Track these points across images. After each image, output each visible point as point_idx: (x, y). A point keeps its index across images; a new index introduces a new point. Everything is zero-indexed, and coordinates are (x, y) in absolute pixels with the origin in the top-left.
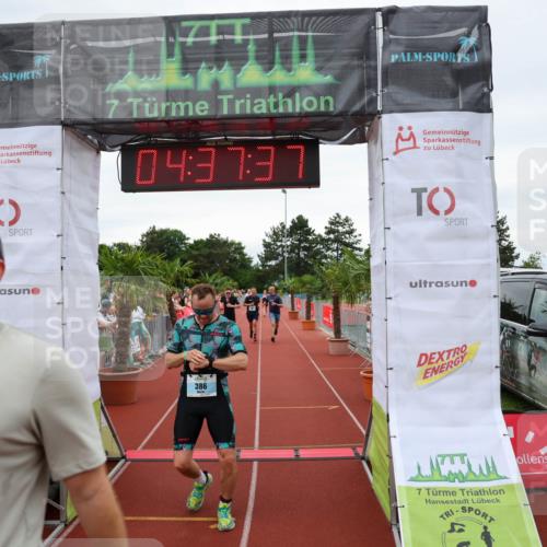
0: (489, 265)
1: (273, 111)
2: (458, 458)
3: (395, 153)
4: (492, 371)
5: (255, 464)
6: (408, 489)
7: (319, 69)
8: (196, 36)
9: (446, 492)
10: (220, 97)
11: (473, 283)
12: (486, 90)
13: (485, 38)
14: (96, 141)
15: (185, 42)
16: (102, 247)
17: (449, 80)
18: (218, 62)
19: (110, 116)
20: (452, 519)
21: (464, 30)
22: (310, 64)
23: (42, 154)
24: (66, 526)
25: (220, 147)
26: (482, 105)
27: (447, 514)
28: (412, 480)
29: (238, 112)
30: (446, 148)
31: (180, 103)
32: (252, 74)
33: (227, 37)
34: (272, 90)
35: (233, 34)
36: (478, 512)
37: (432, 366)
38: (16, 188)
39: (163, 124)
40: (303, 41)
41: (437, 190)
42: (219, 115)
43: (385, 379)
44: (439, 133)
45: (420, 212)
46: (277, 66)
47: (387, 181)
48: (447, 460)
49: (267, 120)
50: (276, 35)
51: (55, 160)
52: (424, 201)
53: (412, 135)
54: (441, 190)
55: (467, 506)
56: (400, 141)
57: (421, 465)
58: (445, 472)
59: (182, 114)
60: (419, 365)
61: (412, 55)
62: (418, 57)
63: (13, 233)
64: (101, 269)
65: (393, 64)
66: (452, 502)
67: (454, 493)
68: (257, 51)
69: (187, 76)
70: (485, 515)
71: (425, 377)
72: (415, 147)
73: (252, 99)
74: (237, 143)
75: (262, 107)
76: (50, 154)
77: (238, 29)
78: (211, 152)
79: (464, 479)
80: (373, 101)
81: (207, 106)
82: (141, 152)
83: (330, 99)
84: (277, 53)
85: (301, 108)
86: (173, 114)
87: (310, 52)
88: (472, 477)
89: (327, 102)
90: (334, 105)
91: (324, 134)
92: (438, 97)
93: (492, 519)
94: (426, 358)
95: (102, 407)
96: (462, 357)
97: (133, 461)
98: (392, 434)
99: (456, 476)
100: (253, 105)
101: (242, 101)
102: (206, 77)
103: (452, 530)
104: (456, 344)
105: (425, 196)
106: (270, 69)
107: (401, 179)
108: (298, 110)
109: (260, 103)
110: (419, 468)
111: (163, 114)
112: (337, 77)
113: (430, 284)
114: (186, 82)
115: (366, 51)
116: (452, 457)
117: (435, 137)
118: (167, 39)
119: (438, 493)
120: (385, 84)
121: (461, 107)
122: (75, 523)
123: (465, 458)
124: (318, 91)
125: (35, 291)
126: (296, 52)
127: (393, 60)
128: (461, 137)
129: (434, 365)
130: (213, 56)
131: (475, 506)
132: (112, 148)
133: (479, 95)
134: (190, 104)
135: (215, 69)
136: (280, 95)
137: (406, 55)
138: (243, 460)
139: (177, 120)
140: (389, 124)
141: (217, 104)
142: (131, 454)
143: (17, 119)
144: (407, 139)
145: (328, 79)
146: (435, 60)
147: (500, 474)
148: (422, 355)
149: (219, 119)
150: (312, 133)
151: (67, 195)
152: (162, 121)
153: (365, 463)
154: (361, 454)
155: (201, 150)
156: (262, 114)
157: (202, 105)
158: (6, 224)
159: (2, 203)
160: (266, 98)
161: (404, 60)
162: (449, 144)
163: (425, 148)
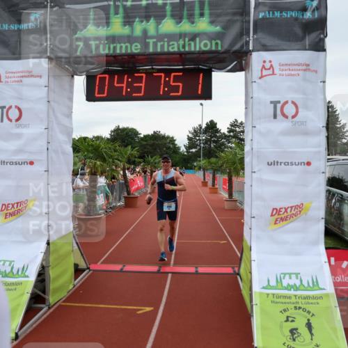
0: (319, 152)
1: (182, 50)
2: (294, 275)
3: (260, 78)
4: (319, 221)
5: (170, 275)
6: (261, 293)
7: (212, 22)
8: (133, 1)
9: (285, 297)
10: (147, 40)
11: (309, 164)
12: (322, 36)
13: (323, 1)
14: (71, 70)
15: (126, 5)
17: (298, 31)
18: (147, 18)
20: (287, 314)
22: (206, 19)
23: (36, 77)
24: (49, 308)
25: (148, 73)
26: (319, 47)
27: (285, 310)
28: (264, 288)
29: (159, 50)
30: (293, 75)
31: (122, 44)
32: (168, 26)
33: (153, 2)
36: (304, 310)
37: (280, 216)
38: (21, 99)
39: (112, 58)
40: (202, 4)
41: (286, 102)
42: (147, 52)
43: (249, 224)
44: (289, 65)
45: (275, 117)
46: (185, 20)
47: (254, 96)
48: (287, 276)
51: (44, 81)
52: (278, 110)
53: (271, 66)
55: (298, 306)
56: (264, 70)
57: (270, 279)
58: (285, 284)
59: (124, 51)
60: (272, 215)
61: (273, 13)
62: (277, 14)
63: (18, 127)
65: (260, 19)
66: (288, 303)
67: (290, 298)
68: (172, 11)
69: (127, 27)
70: (309, 312)
71: (275, 223)
72: (273, 74)
73: (168, 42)
74: (159, 71)
75: (174, 47)
76: (41, 77)
78: (142, 77)
79: (297, 289)
81: (139, 46)
82: (98, 76)
83: (219, 42)
84: (185, 13)
85: (200, 48)
86: (118, 51)
87: (207, 11)
88: (302, 288)
89: (217, 44)
90: (221, 46)
92: (289, 41)
93: (313, 315)
94: (276, 211)
95: (74, 237)
96: (300, 212)
97: (94, 270)
98: (252, 259)
99: (292, 287)
100: (169, 46)
101: (162, 43)
102: (138, 28)
103: (287, 320)
104: (297, 202)
105: (279, 106)
106: (180, 22)
107: (263, 96)
108: (198, 49)
109: (173, 44)
110: (269, 281)
111: (111, 52)
112: (224, 28)
113: (281, 163)
114: (126, 31)
115: (244, 11)
117: (287, 68)
118: (115, 3)
119: (279, 297)
120: (255, 32)
121: (307, 48)
122: (55, 307)
123: (299, 276)
124: (211, 37)
125: (32, 163)
126: (197, 11)
127: (260, 17)
128: (304, 67)
129: (281, 216)
130: (144, 14)
131: (303, 306)
132: (81, 74)
133: (317, 40)
134: (129, 45)
135: (145, 22)
136: (187, 39)
137: (269, 13)
139: (121, 55)
140: (257, 58)
141: (146, 45)
142: (92, 267)
144: (268, 69)
145: (218, 29)
146: (289, 16)
147: (320, 286)
148: (274, 209)
149: (147, 55)
150: (208, 65)
151: (52, 103)
152: (111, 56)
153: (238, 277)
154: (237, 271)
155: (136, 75)
156: (175, 52)
157: (136, 46)
158: (14, 121)
159: (10, 107)
160: (177, 41)
161: (268, 16)
162: (296, 72)
163: (280, 75)
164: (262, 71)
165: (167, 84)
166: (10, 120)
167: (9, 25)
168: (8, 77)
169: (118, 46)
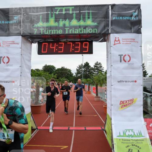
0: (140, 76)
1: (80, 33)
2: (131, 131)
3: (114, 45)
4: (140, 106)
5: (74, 131)
6: (117, 139)
7: (93, 21)
8: (59, 12)
9: (127, 140)
10: (65, 29)
12: (140, 27)
13: (140, 13)
14: (31, 41)
15: (56, 13)
16: (32, 70)
17: (129, 25)
18: (65, 19)
19: (35, 34)
20: (129, 148)
21: (134, 11)
22: (91, 20)
23: (16, 44)
25: (65, 43)
26: (139, 32)
27: (128, 146)
28: (118, 136)
29: (70, 33)
30: (128, 44)
31: (54, 30)
32: (74, 22)
33: (68, 12)
34: (80, 27)
35: (69, 11)
36: (136, 146)
37: (124, 105)
38: (8, 53)
40: (89, 13)
41: (125, 55)
42: (65, 34)
43: (110, 108)
44: (126, 39)
45: (121, 61)
47: (112, 52)
48: (128, 131)
49: (78, 35)
50: (81, 12)
51: (19, 46)
52: (122, 58)
53: (119, 40)
54: (127, 55)
55: (133, 144)
57: (120, 132)
59: (55, 33)
60: (120, 104)
61: (119, 18)
62: (121, 18)
63: (7, 66)
64: (31, 76)
65: (114, 20)
66: (129, 143)
67: (130, 140)
68: (76, 16)
69: (56, 23)
70: (138, 147)
71: (122, 108)
72: (120, 43)
73: (74, 29)
74: (70, 41)
75: (77, 32)
76: (18, 44)
77: (71, 10)
78: (63, 44)
79: (132, 137)
80: (108, 30)
81: (62, 31)
82: (43, 44)
83: (96, 29)
84: (82, 17)
85: (88, 32)
86: (52, 33)
87: (91, 16)
88: (135, 136)
89: (95, 30)
90: (97, 31)
91: (94, 39)
92: (125, 29)
93: (140, 148)
94: (122, 102)
95: (31, 114)
96: (132, 102)
98: (112, 124)
99: (130, 136)
100: (74, 31)
101: (72, 30)
102: (61, 23)
103: (129, 151)
104: (131, 98)
105: (122, 57)
106: (79, 21)
107: (116, 52)
108: (87, 32)
109: (76, 30)
112: (98, 24)
113: (124, 81)
114: (56, 24)
115: (106, 16)
116: (129, 130)
117: (125, 40)
118: (51, 13)
119: (125, 140)
120: (111, 25)
121: (133, 32)
123: (133, 131)
124: (93, 27)
125: (13, 82)
126: (87, 16)
127: (114, 19)
128: (133, 40)
129: (124, 104)
130: (64, 17)
131: (136, 144)
132: (35, 42)
133: (138, 29)
134: (57, 30)
135: (64, 21)
136: (82, 28)
137: (117, 17)
138: (70, 130)
139: (53, 35)
140: (113, 37)
142: (39, 128)
143: (9, 34)
144: (117, 41)
145: (96, 24)
146: (126, 19)
147: (143, 135)
148: (121, 101)
149: (65, 35)
150: (91, 39)
151: (23, 55)
152: (49, 35)
153: (104, 131)
154: (103, 129)
155: (60, 43)
156: (77, 33)
157: (60, 31)
158: (6, 63)
159: (4, 57)
160: (78, 29)
161: (117, 19)
162: (129, 42)
163: (123, 43)
164: (115, 42)
165: (73, 47)
166: (4, 63)
167: (5, 21)
168: (4, 44)
169: (53, 31)
